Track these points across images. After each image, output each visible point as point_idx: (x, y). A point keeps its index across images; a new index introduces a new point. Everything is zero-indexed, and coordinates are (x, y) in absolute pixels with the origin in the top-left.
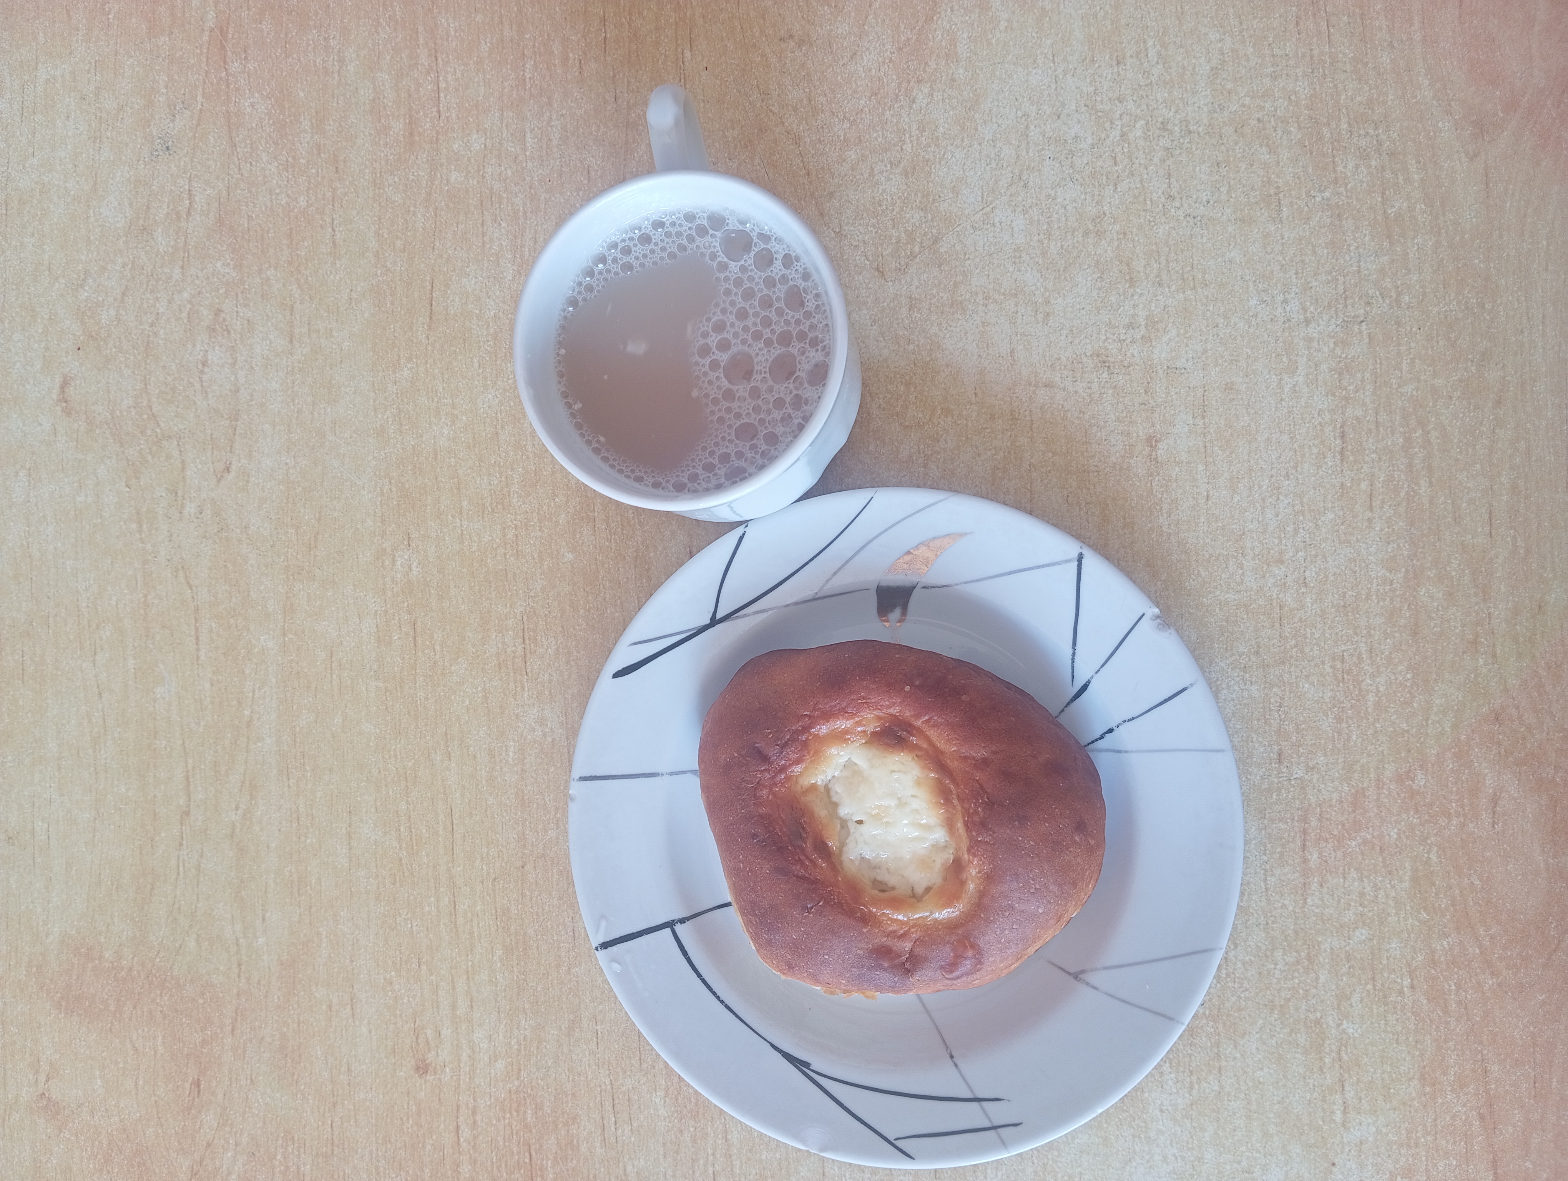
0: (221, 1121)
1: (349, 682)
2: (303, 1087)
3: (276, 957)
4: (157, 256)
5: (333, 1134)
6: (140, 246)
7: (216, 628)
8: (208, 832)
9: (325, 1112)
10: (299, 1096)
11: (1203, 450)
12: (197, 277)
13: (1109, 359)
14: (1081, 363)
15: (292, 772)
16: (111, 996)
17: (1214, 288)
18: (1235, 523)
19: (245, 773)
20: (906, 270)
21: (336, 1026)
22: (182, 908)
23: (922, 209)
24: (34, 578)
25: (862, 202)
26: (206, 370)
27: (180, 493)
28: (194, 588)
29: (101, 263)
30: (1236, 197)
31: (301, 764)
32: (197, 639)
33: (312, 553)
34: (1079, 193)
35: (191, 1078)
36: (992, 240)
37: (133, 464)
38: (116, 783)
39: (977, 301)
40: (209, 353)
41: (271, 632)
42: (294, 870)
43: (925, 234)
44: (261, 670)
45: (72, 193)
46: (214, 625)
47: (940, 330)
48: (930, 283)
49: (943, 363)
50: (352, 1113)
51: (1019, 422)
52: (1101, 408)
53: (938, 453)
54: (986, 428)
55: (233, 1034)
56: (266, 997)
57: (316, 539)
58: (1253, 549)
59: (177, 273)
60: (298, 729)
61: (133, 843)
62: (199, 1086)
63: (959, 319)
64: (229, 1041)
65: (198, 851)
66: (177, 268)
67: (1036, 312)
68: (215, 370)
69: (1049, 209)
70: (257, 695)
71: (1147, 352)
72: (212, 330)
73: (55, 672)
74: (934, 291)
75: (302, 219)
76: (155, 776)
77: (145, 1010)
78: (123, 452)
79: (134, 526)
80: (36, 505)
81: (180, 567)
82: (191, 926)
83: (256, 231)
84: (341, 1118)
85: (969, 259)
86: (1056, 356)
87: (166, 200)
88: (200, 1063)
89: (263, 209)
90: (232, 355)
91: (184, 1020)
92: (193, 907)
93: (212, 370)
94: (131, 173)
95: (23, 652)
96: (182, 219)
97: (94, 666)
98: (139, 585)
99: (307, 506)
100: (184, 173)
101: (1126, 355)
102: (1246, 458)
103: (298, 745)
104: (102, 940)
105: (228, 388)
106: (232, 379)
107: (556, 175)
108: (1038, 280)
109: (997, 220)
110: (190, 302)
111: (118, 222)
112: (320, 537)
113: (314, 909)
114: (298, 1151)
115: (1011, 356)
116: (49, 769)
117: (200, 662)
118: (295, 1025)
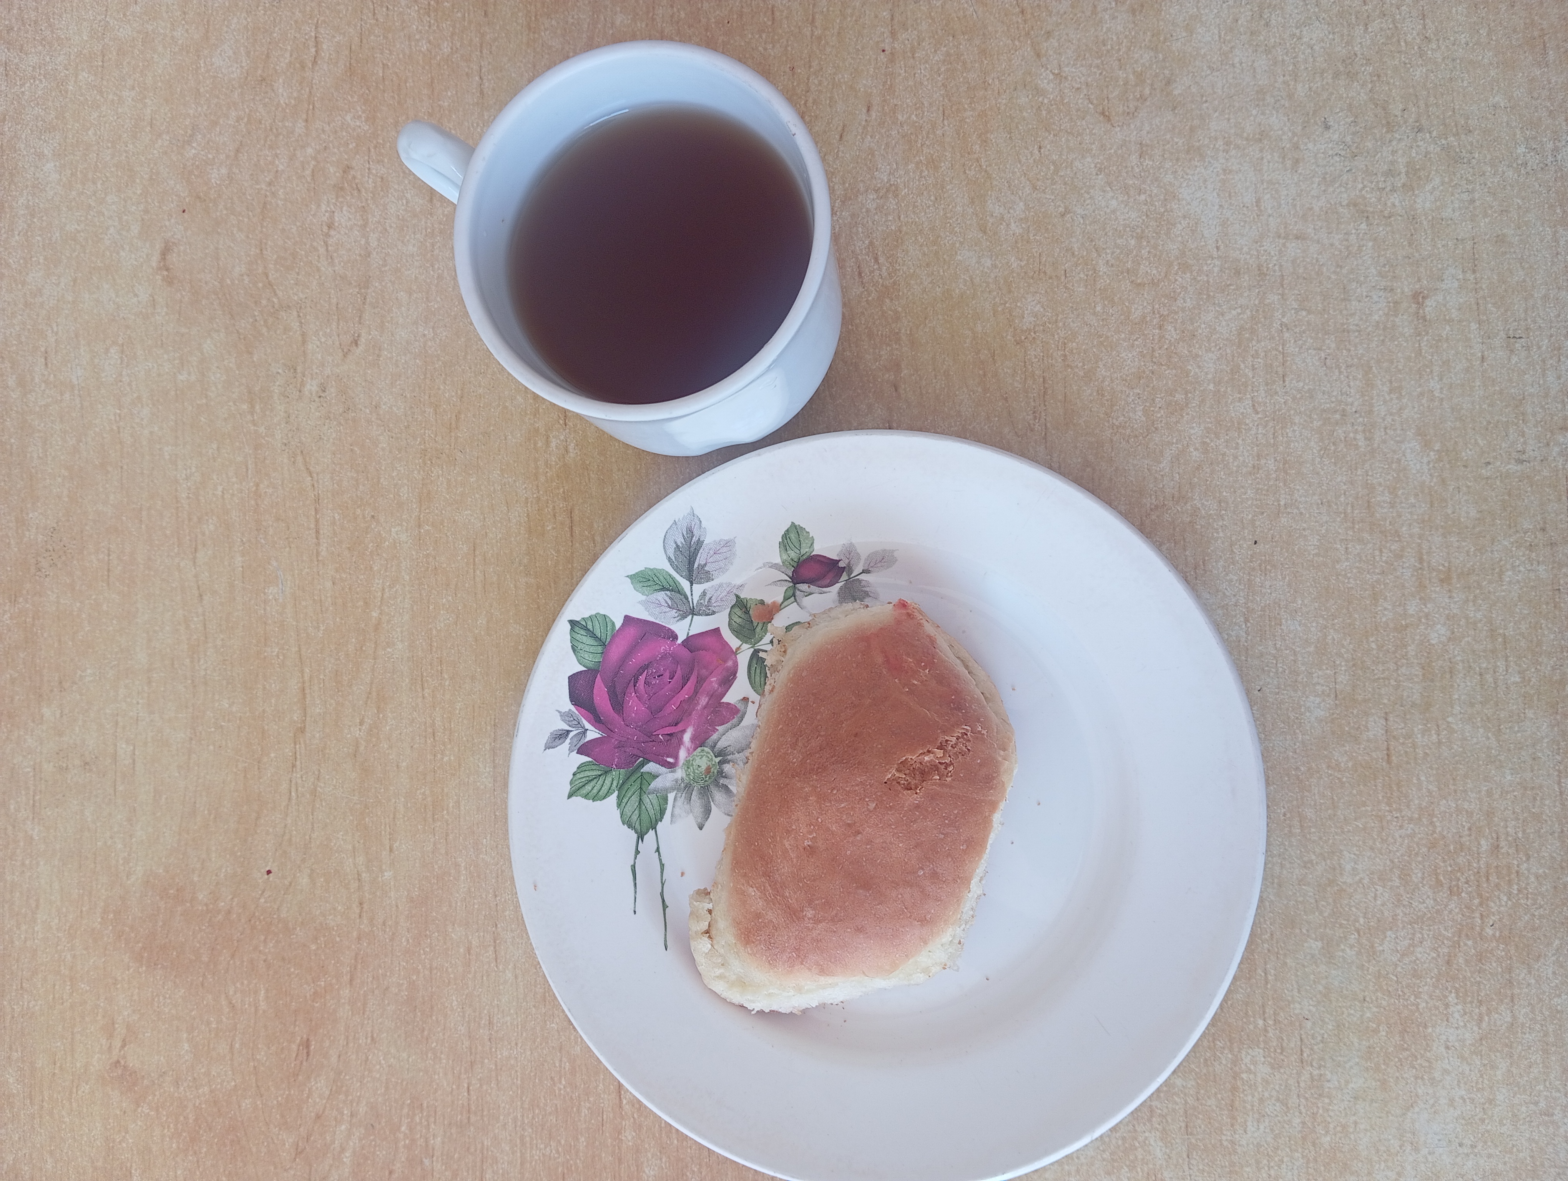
0: (334, 1088)
1: (495, 579)
2: (434, 1044)
3: (406, 893)
4: (277, 109)
5: (469, 1100)
6: (257, 98)
7: (339, 520)
8: (327, 751)
9: (460, 1073)
10: (429, 1055)
11: (1475, 307)
12: (323, 131)
13: (1368, 209)
14: (1337, 213)
15: (427, 681)
16: (205, 944)
17: (1479, 135)
18: (1514, 387)
19: (372, 683)
20: (1136, 114)
21: (475, 972)
22: (294, 839)
23: (1152, 49)
24: (125, 467)
25: (1084, 41)
26: (332, 233)
27: (299, 369)
28: (315, 475)
29: (212, 117)
30: (1496, 40)
31: (437, 671)
32: (317, 532)
33: (453, 434)
34: (1326, 32)
35: (299, 1038)
36: (1231, 81)
37: (245, 339)
38: (217, 697)
39: (1217, 146)
40: (336, 214)
41: (404, 523)
42: (428, 792)
43: (1157, 75)
44: (392, 566)
45: (180, 42)
46: (337, 516)
47: (1175, 178)
48: (1163, 127)
49: (1180, 214)
50: (493, 1074)
51: (1268, 278)
52: (1360, 261)
53: (1176, 313)
54: (1230, 285)
55: (351, 984)
56: (392, 940)
57: (458, 419)
58: (1534, 414)
59: (300, 126)
60: (434, 632)
61: (237, 766)
62: (308, 1046)
63: (1196, 166)
64: (346, 992)
65: (314, 773)
66: (300, 121)
67: (1284, 158)
68: (342, 233)
69: (1294, 48)
70: (387, 595)
71: (1409, 201)
72: (339, 189)
73: (147, 572)
74: (1168, 137)
75: (446, 67)
76: (264, 688)
77: (245, 959)
78: (234, 325)
79: (245, 407)
80: (130, 384)
81: (299, 452)
82: (303, 860)
83: (392, 80)
84: (480, 1080)
85: (1206, 101)
86: (1308, 205)
87: (289, 48)
88: (311, 1020)
89: (401, 56)
90: (362, 216)
91: (292, 970)
92: (307, 837)
93: (339, 233)
94: (249, 20)
95: (109, 549)
96: (306, 69)
97: (195, 562)
98: (250, 472)
99: (447, 382)
100: (310, 18)
101: (1386, 204)
102: (1523, 316)
103: (434, 650)
104: (196, 879)
105: (357, 252)
106: (363, 242)
107: (735, 16)
108: (1285, 124)
109: (1237, 60)
110: (315, 158)
111: (233, 72)
112: (463, 416)
113: (451, 837)
114: (427, 1121)
115: (1257, 206)
116: (137, 683)
117: (320, 558)
118: (427, 972)
